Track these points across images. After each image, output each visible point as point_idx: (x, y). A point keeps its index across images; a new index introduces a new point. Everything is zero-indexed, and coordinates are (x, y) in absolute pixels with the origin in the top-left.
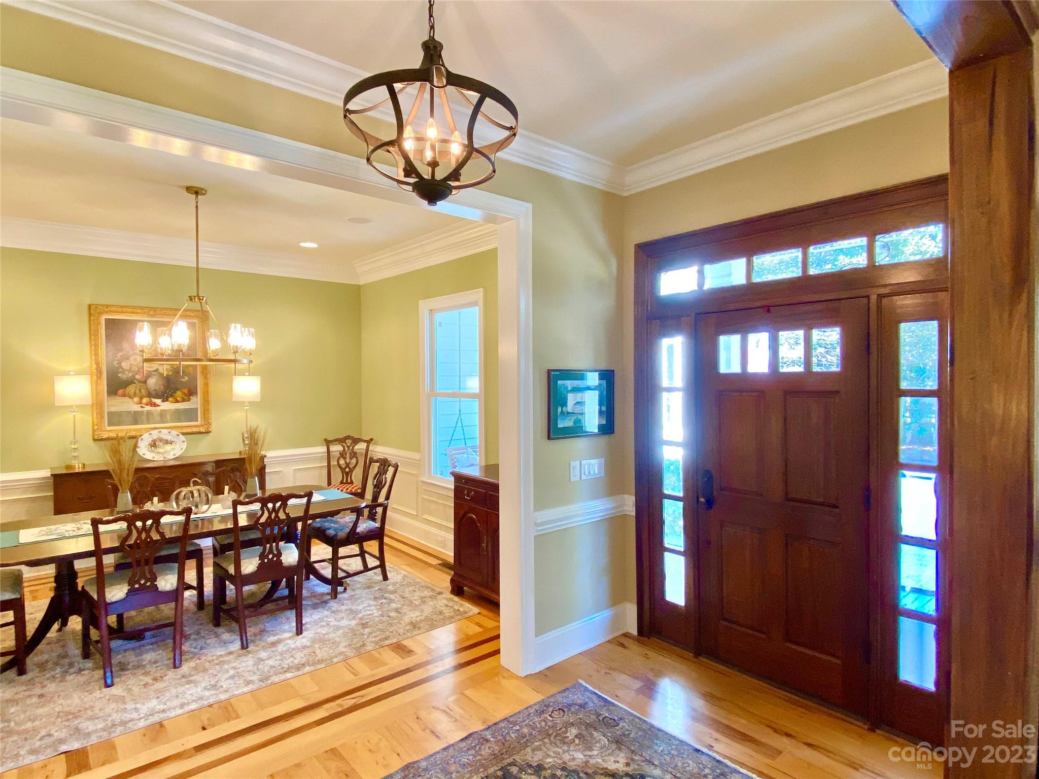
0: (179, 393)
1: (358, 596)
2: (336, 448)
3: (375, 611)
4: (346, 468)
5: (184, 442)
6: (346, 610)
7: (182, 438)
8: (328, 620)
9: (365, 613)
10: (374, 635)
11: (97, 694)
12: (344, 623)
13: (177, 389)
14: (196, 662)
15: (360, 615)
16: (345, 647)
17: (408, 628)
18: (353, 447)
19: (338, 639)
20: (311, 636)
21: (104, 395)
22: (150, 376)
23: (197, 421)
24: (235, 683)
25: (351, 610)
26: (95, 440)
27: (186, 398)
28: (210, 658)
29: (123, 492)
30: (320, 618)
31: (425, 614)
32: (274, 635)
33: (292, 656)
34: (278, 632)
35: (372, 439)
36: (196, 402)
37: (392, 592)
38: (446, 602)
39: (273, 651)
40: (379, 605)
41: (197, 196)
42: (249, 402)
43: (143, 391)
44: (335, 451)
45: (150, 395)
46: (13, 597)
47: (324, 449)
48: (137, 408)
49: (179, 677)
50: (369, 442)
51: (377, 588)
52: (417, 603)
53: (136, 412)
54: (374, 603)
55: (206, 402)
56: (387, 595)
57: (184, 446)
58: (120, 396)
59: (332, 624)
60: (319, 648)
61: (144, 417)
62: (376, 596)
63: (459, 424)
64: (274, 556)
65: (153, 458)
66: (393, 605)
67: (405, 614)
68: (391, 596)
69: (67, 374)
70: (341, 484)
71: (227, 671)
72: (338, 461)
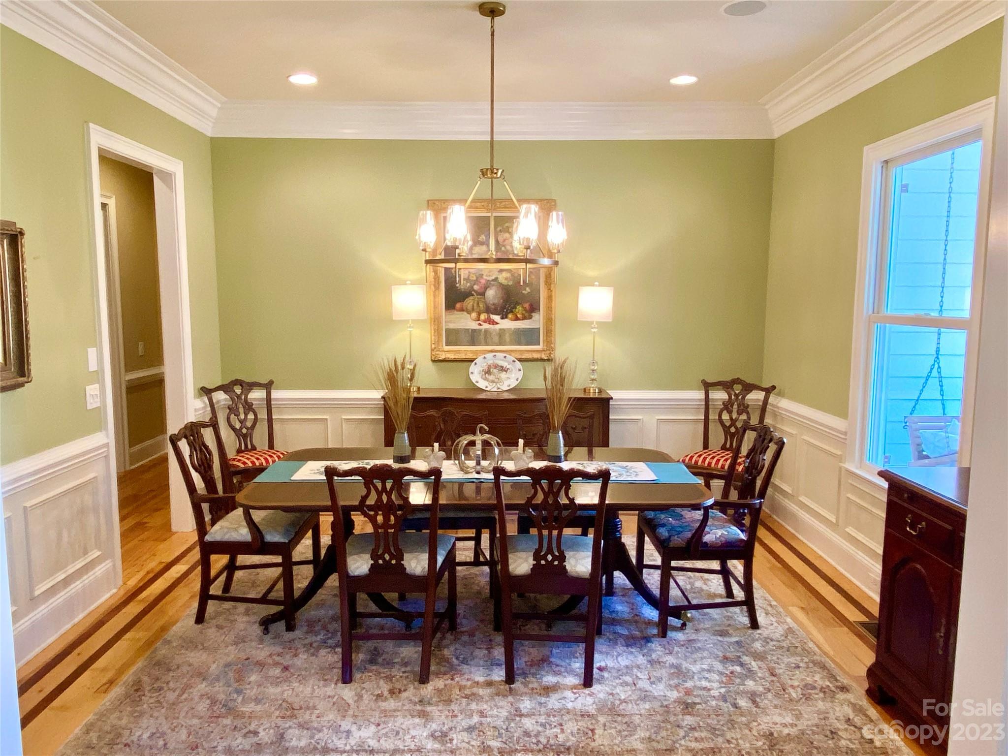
0: (519, 309)
1: (699, 645)
2: (719, 396)
3: (716, 685)
4: (730, 426)
5: (520, 370)
6: (672, 666)
7: (518, 365)
8: (639, 674)
9: (698, 683)
10: (696, 734)
11: (330, 690)
12: (659, 690)
13: (517, 303)
14: (447, 682)
15: (689, 684)
16: (642, 740)
17: (760, 743)
18: (744, 398)
19: (637, 719)
20: (601, 696)
21: (442, 309)
22: (489, 287)
23: (539, 344)
24: (468, 743)
25: (678, 667)
26: (432, 360)
27: (527, 314)
28: (464, 683)
29: (399, 433)
30: (627, 667)
31: (802, 724)
32: (556, 674)
33: (561, 725)
34: (563, 670)
35: (774, 387)
36: (537, 321)
37: (759, 656)
38: (849, 711)
39: (540, 704)
40: (727, 675)
41: (493, 18)
42: (598, 323)
43: (481, 306)
44: (717, 400)
45: (488, 310)
46: (282, 540)
47: (701, 395)
48: (474, 325)
49: (417, 700)
50: (769, 391)
51: (736, 639)
52: (794, 695)
53: (474, 331)
54: (718, 666)
55: (549, 321)
56: (746, 659)
57: (520, 375)
58: (457, 311)
59: (641, 684)
60: (605, 725)
61: (482, 337)
62: (728, 654)
63: (935, 373)
64: (555, 558)
65: (487, 387)
66: (750, 684)
67: (765, 711)
68: (753, 663)
69: (404, 283)
70: (722, 449)
71: (471, 716)
72: (720, 416)
